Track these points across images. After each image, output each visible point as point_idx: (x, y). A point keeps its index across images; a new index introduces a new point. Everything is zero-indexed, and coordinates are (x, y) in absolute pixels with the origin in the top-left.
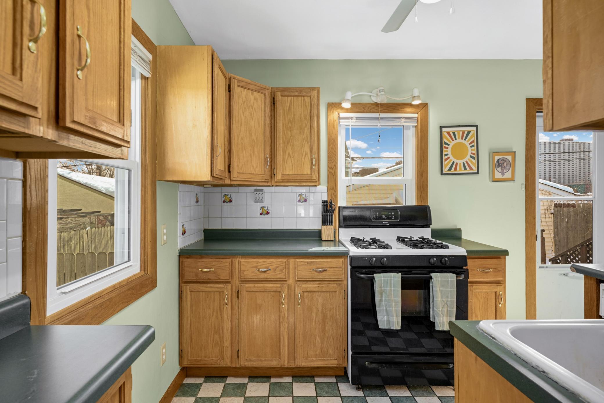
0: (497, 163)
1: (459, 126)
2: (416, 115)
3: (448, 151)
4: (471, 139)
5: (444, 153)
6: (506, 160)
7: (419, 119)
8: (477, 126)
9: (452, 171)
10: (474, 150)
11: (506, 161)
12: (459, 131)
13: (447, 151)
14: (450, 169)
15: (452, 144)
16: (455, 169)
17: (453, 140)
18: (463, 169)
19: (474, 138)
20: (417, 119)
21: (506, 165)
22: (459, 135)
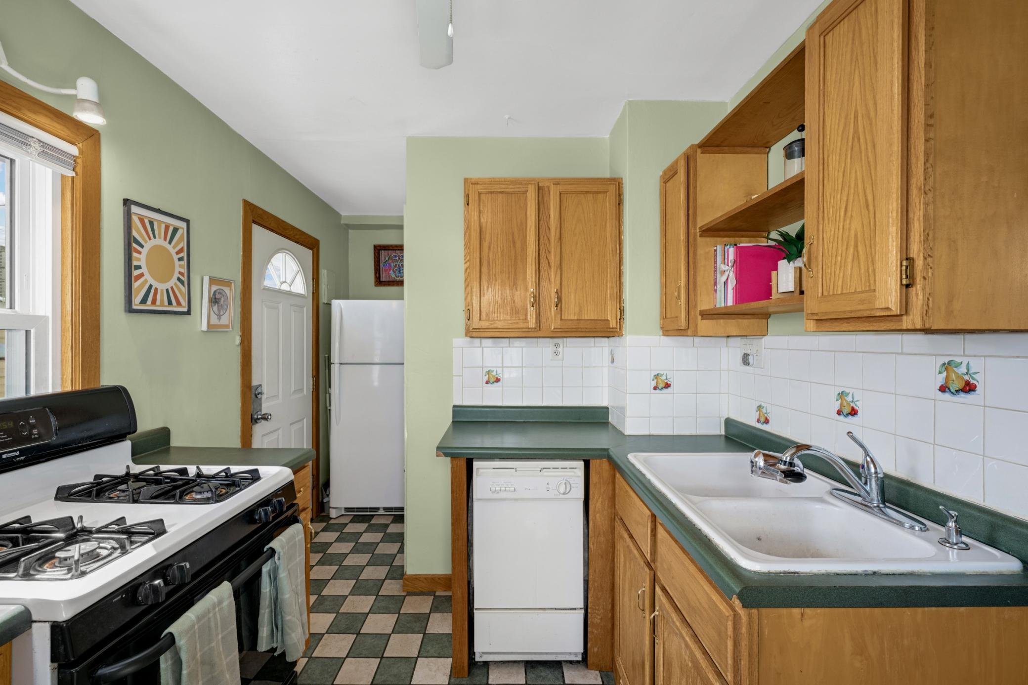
0: (213, 297)
1: (158, 211)
2: (74, 150)
3: (140, 258)
4: (178, 245)
5: (135, 263)
6: (224, 293)
7: (79, 161)
8: (187, 221)
9: (148, 306)
10: (182, 268)
11: (223, 296)
12: (160, 222)
13: (139, 260)
14: (144, 301)
15: (148, 245)
16: (154, 302)
17: (150, 239)
18: (166, 303)
19: (182, 243)
20: (75, 159)
21: (224, 301)
22: (160, 230)
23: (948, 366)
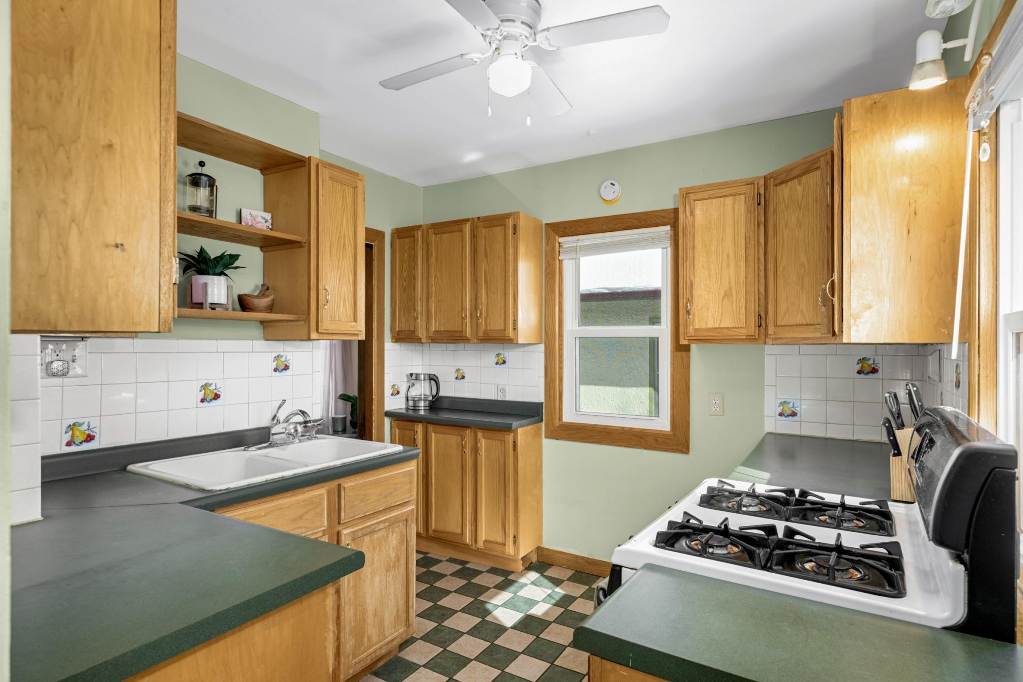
23: (277, 358)
